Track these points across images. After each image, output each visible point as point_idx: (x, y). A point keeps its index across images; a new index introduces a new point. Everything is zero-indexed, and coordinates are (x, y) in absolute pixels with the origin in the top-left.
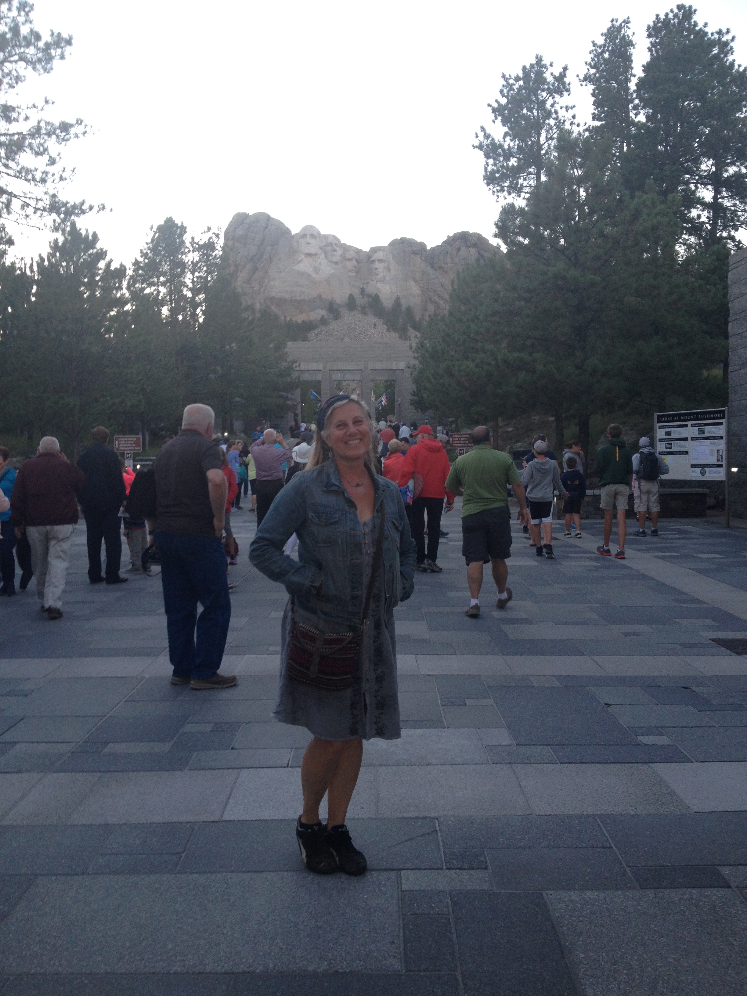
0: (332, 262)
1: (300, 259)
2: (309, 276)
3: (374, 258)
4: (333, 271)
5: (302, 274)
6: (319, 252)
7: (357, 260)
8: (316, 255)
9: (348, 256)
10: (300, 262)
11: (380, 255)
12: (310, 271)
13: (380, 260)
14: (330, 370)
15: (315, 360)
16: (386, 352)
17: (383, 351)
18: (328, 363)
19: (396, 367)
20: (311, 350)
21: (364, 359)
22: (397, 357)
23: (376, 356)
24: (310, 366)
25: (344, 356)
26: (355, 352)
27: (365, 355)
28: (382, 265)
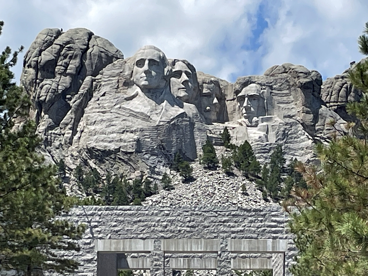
0: (180, 98)
1: (133, 94)
3: (243, 93)
6: (162, 83)
7: (218, 97)
8: (157, 88)
9: (205, 90)
10: (134, 97)
13: (252, 97)
14: (165, 252)
15: (141, 236)
16: (257, 224)
17: (251, 222)
18: (162, 240)
19: (273, 247)
20: (135, 219)
21: (221, 235)
22: (275, 232)
23: (241, 231)
24: (133, 245)
25: (188, 229)
26: (206, 223)
27: (222, 228)
28: (256, 103)
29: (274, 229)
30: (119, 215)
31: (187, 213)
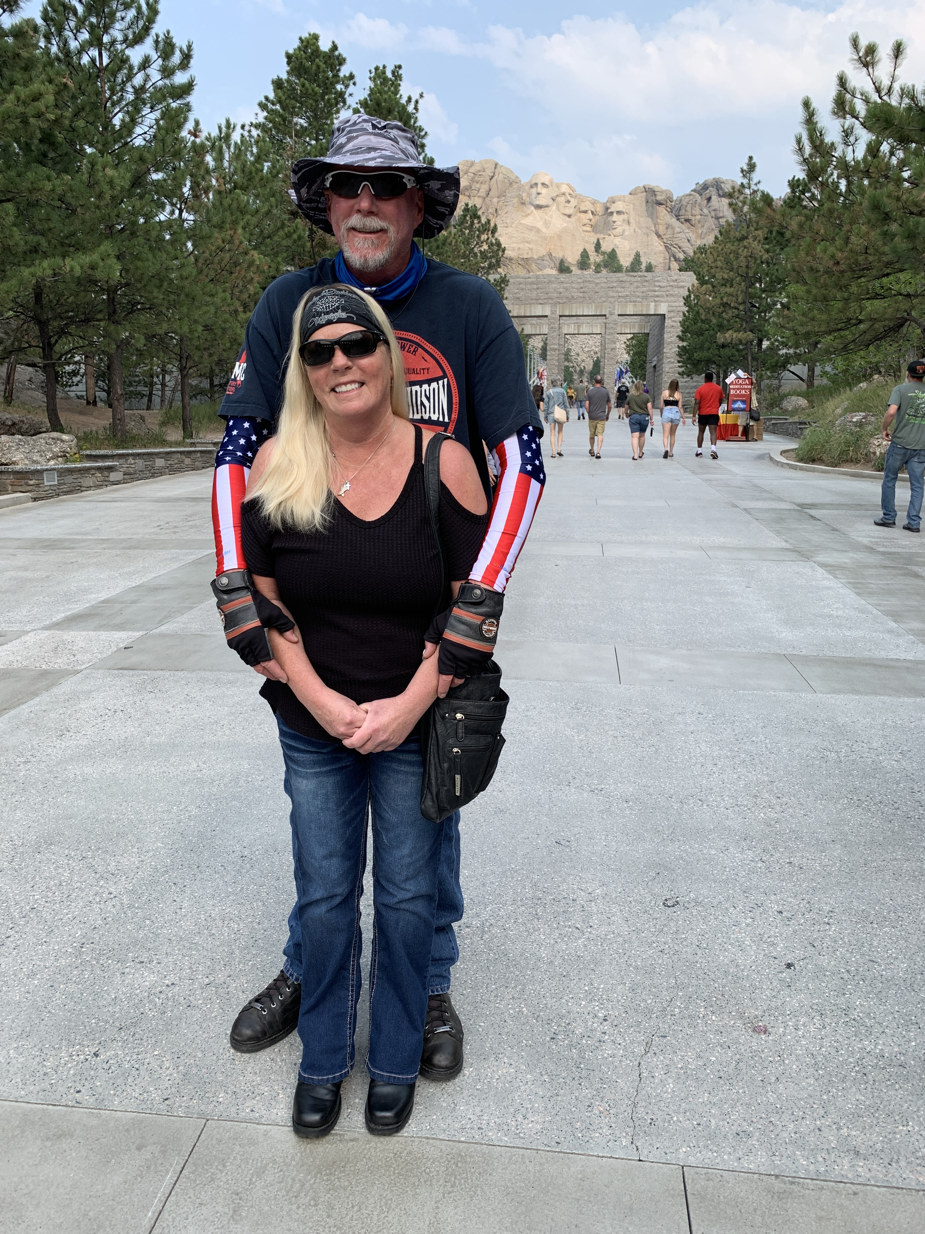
0: (564, 215)
1: (529, 212)
3: (612, 209)
4: (565, 225)
5: (531, 229)
6: (550, 202)
7: (592, 213)
8: (547, 206)
10: (529, 214)
11: (619, 206)
12: (540, 225)
13: (619, 213)
14: (560, 316)
15: (541, 301)
16: (641, 290)
17: (637, 287)
18: (558, 306)
19: (655, 310)
20: (535, 287)
21: (610, 299)
22: (657, 296)
23: (627, 296)
24: (533, 310)
25: (581, 295)
26: (597, 289)
27: (611, 294)
28: (621, 217)
29: (657, 293)
30: (520, 283)
31: (580, 280)
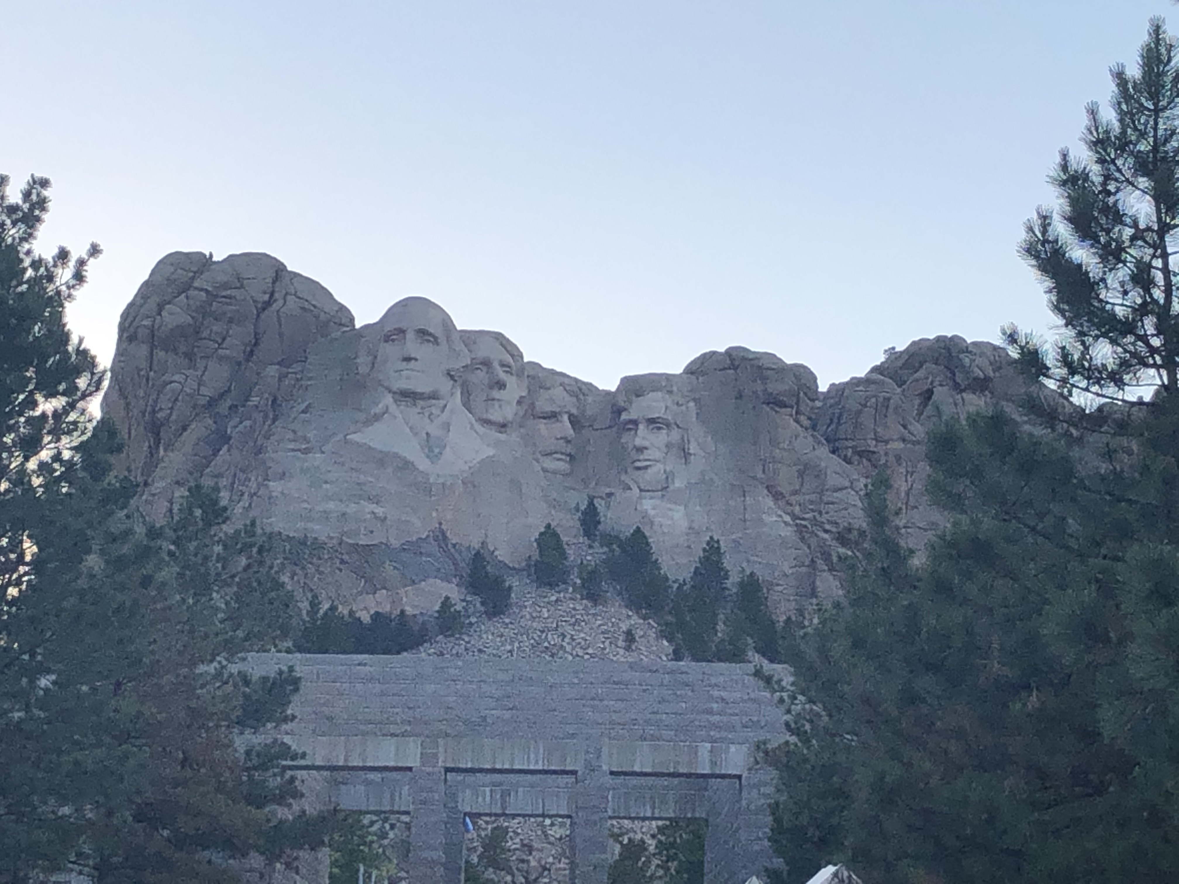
0: (486, 422)
1: (377, 409)
2: (406, 465)
3: (632, 414)
4: (490, 452)
5: (381, 460)
6: (445, 386)
7: (574, 421)
9: (543, 405)
10: (377, 418)
11: (654, 404)
12: (409, 449)
13: (653, 422)
14: (448, 770)
16: (674, 707)
18: (441, 742)
19: (713, 764)
20: (378, 688)
21: (588, 730)
23: (634, 722)
24: (370, 751)
26: (549, 702)
27: (590, 715)
28: (662, 437)
